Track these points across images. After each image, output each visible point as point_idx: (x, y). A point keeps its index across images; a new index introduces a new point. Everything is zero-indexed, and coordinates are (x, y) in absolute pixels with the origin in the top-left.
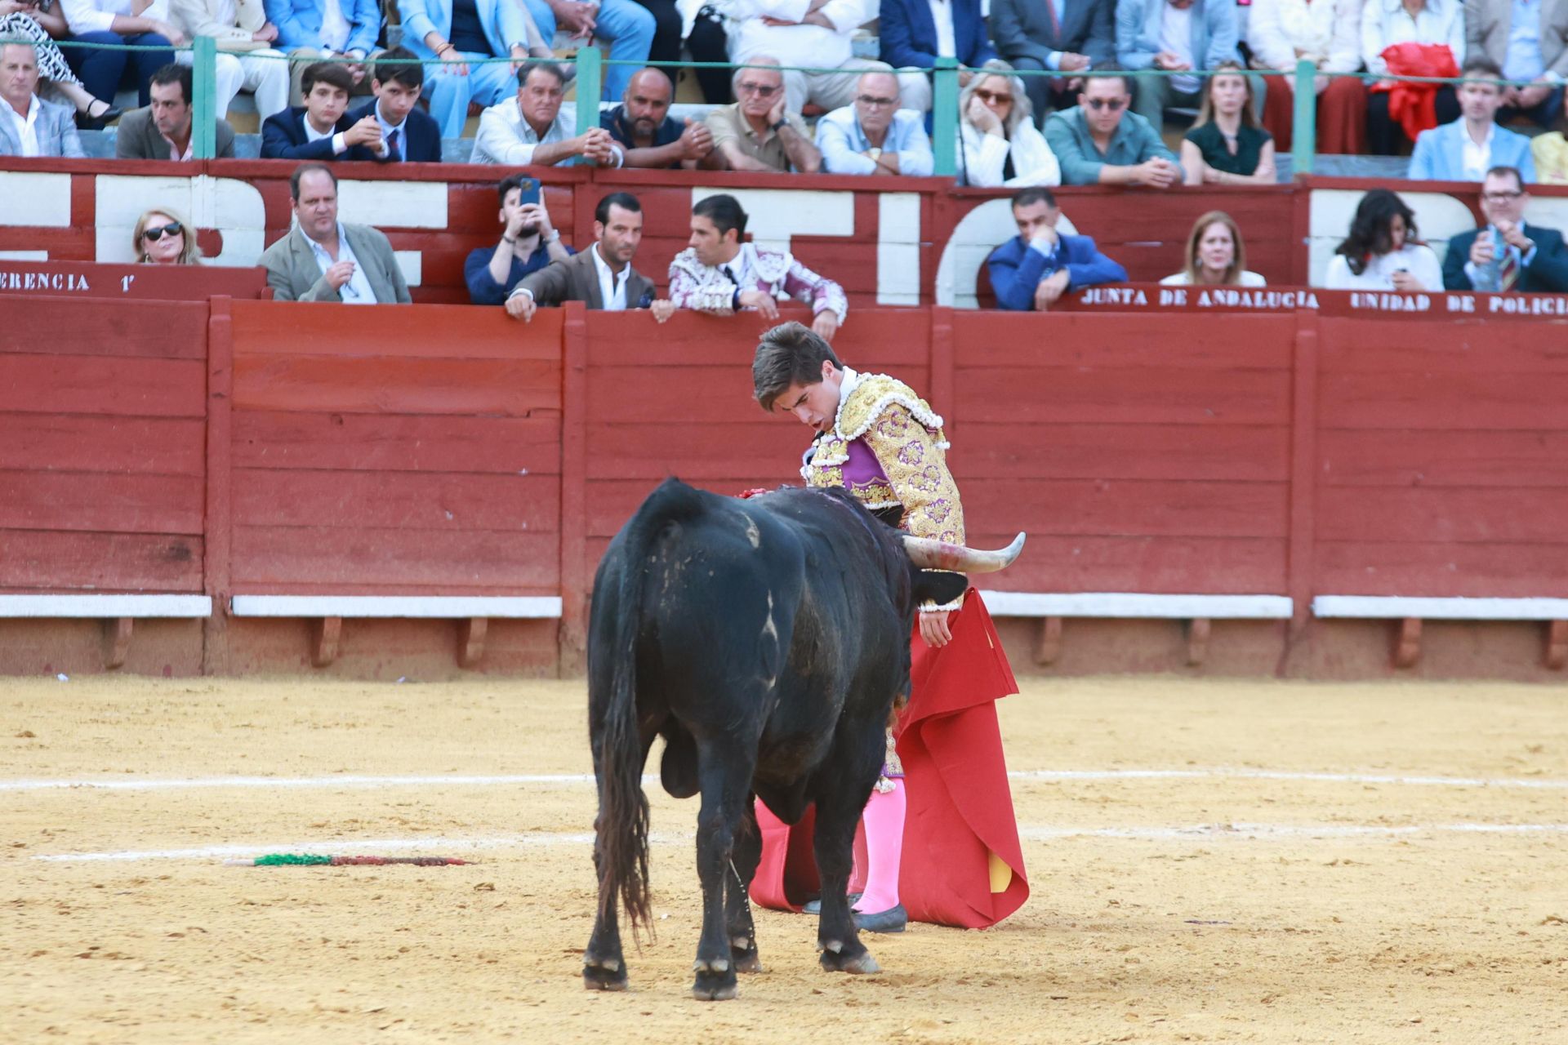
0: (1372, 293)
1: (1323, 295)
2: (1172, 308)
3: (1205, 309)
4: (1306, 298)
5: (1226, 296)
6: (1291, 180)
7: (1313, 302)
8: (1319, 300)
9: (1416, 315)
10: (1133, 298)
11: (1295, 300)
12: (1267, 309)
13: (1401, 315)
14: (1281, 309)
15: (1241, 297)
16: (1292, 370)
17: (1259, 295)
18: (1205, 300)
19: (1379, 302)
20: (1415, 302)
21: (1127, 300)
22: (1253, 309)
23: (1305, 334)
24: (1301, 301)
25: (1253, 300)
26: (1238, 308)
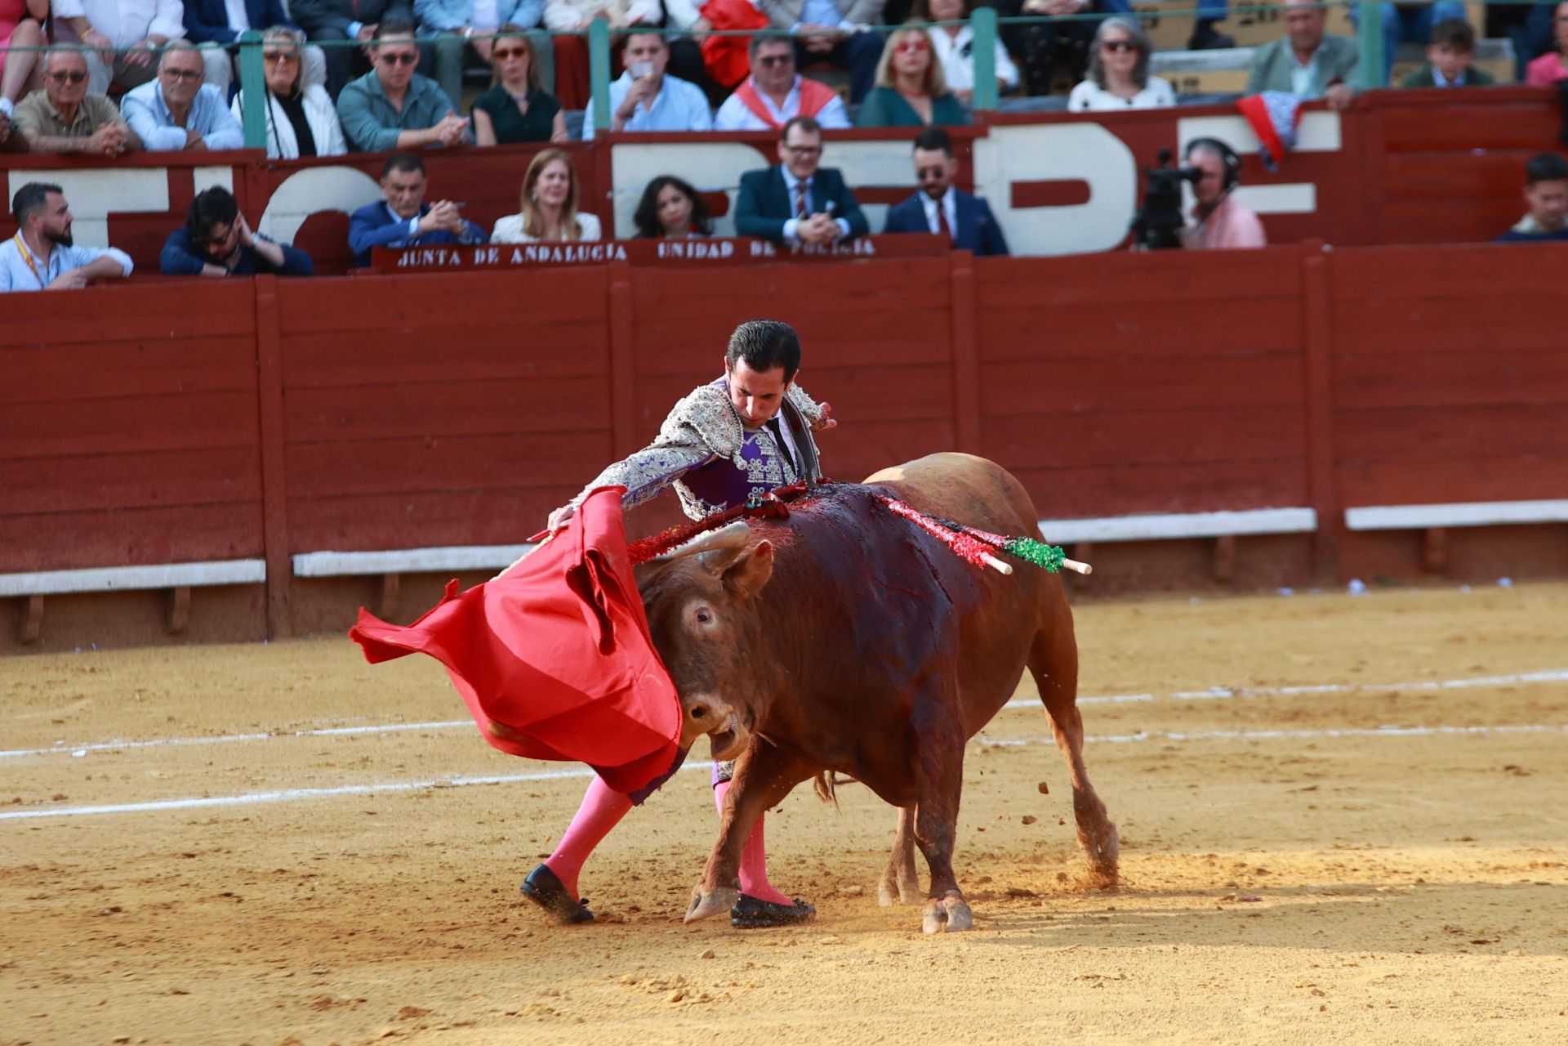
0: (679, 242)
1: (631, 246)
2: (485, 265)
3: (516, 266)
4: (615, 251)
7: (621, 254)
8: (627, 250)
9: (721, 262)
10: (448, 258)
11: (605, 251)
12: (577, 263)
13: (706, 262)
14: (591, 262)
15: (552, 253)
16: (608, 321)
17: (569, 250)
18: (517, 256)
19: (685, 250)
20: (719, 248)
21: (441, 260)
22: (564, 263)
23: (618, 285)
24: (610, 253)
25: (563, 253)
26: (550, 263)
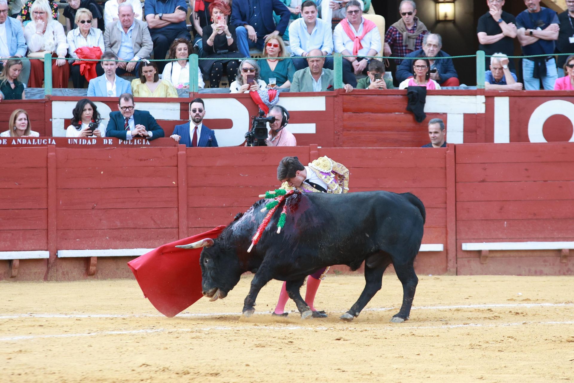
0: (76, 138)
1: (57, 139)
2: (2, 145)
3: (14, 146)
4: (51, 141)
5: (22, 141)
6: (44, 98)
7: (54, 142)
8: (56, 141)
9: (92, 146)
11: (47, 142)
12: (37, 145)
13: (86, 146)
14: (42, 145)
15: (27, 141)
16: (47, 168)
18: (14, 142)
19: (78, 141)
20: (91, 141)
22: (32, 145)
23: (51, 154)
24: (49, 142)
25: (32, 142)
26: (26, 145)
